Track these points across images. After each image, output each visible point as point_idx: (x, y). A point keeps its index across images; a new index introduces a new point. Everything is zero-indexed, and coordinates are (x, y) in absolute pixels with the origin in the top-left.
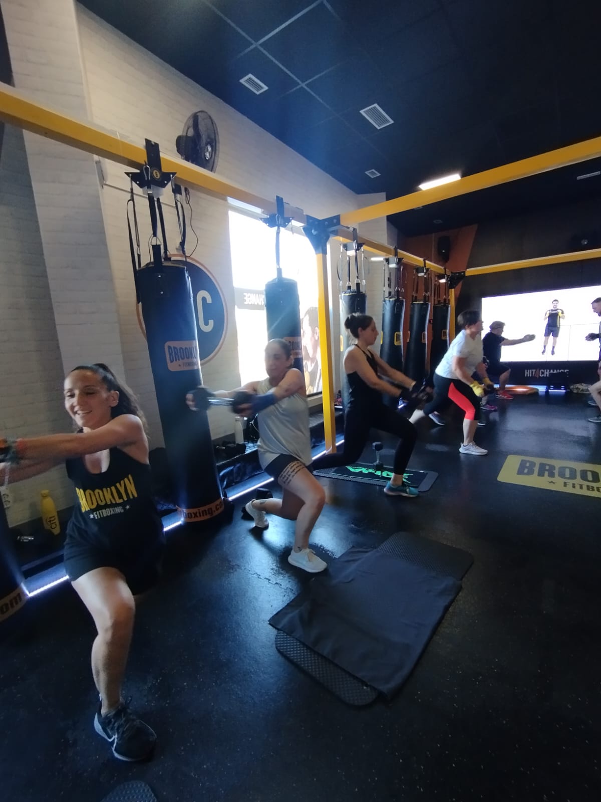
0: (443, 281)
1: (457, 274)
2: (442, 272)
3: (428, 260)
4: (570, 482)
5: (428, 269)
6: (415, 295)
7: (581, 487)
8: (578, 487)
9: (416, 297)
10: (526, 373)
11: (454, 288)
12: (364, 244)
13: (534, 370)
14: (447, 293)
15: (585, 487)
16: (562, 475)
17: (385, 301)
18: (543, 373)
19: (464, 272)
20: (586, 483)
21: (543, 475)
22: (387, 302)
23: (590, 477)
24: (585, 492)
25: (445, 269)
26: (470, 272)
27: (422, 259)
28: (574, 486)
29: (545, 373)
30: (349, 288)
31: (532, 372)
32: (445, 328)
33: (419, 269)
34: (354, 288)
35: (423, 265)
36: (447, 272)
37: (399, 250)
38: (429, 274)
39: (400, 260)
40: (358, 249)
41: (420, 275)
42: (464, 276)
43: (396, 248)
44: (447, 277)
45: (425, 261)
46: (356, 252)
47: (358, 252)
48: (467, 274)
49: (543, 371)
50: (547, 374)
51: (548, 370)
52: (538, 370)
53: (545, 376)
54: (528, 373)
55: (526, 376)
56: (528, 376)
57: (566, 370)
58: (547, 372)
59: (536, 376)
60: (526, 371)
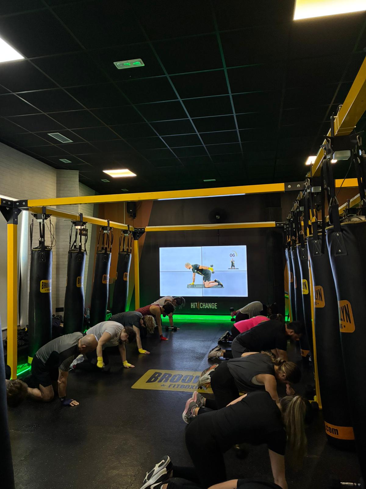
0: (126, 235)
1: (139, 230)
2: (127, 229)
3: (111, 221)
5: (111, 228)
10: (192, 305)
11: (138, 239)
13: (196, 303)
14: (130, 245)
18: (202, 305)
19: (144, 229)
25: (128, 226)
26: (149, 229)
27: (106, 221)
29: (203, 305)
31: (195, 304)
33: (104, 228)
35: (106, 225)
36: (130, 228)
37: (84, 216)
38: (112, 231)
39: (84, 223)
40: (46, 219)
41: (105, 232)
42: (144, 232)
43: (81, 215)
44: (131, 232)
45: (108, 222)
46: (43, 221)
47: (45, 221)
48: (146, 230)
49: (202, 304)
50: (204, 306)
51: (205, 303)
52: (199, 303)
53: (203, 308)
54: (193, 305)
55: (192, 307)
56: (193, 308)
57: (215, 304)
58: (204, 305)
59: (197, 308)
60: (191, 303)
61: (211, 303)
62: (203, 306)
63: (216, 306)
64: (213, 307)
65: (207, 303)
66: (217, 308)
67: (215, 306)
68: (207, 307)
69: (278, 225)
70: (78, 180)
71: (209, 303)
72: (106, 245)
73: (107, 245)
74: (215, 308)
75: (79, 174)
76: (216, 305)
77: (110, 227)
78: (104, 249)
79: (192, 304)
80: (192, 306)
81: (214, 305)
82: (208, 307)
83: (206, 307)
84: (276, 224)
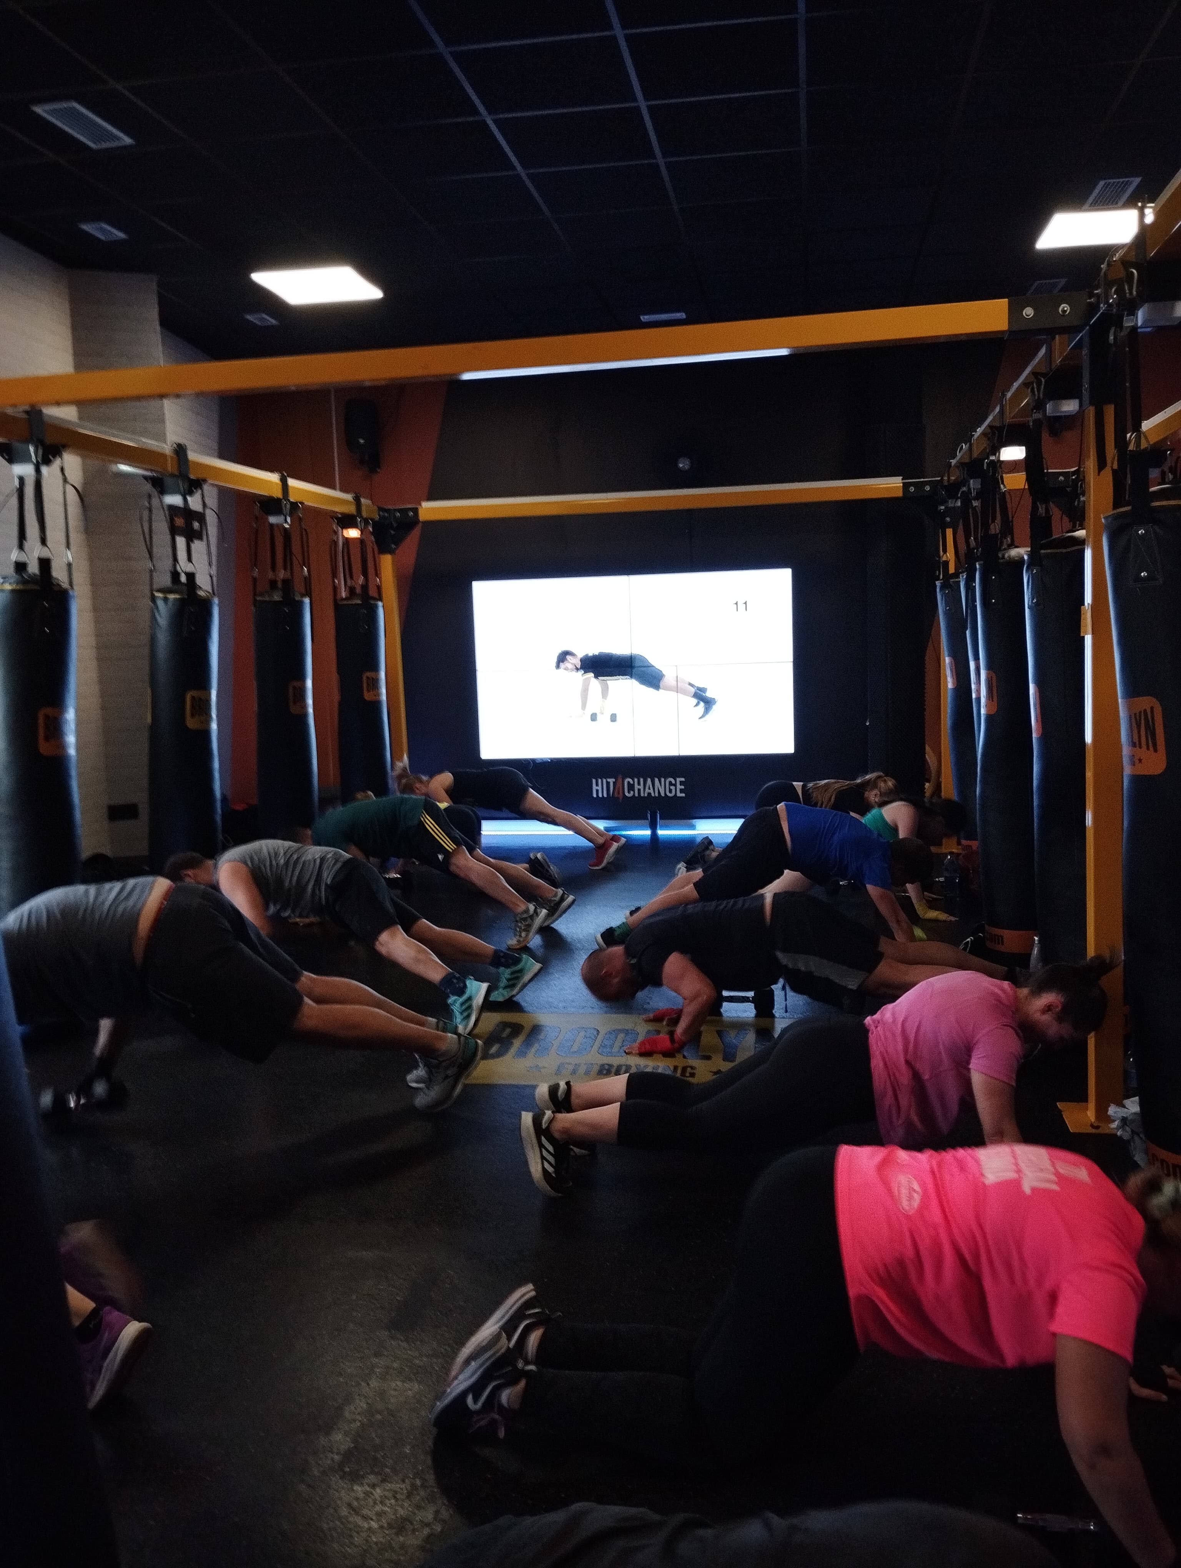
0: (353, 533)
1: (397, 514)
2: (351, 509)
3: (293, 477)
5: (294, 506)
6: (265, 576)
10: (594, 787)
11: (391, 552)
13: (611, 781)
14: (369, 568)
17: (153, 599)
18: (631, 787)
19: (416, 511)
22: (160, 603)
25: (357, 500)
26: (431, 511)
27: (274, 478)
29: (636, 787)
30: (20, 567)
31: (608, 783)
32: (375, 668)
33: (271, 505)
34: (33, 568)
35: (277, 493)
36: (364, 508)
37: (192, 456)
38: (300, 519)
39: (194, 485)
40: (47, 462)
41: (273, 520)
42: (415, 521)
43: (180, 451)
44: (366, 521)
45: (284, 481)
46: (38, 471)
47: (44, 470)
48: (423, 516)
49: (632, 782)
50: (639, 790)
51: (642, 780)
52: (620, 780)
53: (636, 795)
54: (599, 788)
55: (595, 796)
56: (600, 795)
57: (678, 780)
58: (639, 784)
59: (616, 795)
60: (594, 781)
61: (663, 780)
62: (634, 791)
63: (683, 787)
64: (670, 791)
65: (649, 780)
66: (683, 795)
67: (679, 787)
68: (649, 794)
69: (912, 489)
70: (153, 314)
71: (656, 780)
72: (283, 572)
73: (285, 569)
74: (679, 794)
75: (159, 293)
76: (681, 783)
77: (292, 503)
78: (280, 585)
79: (597, 785)
80: (597, 791)
81: (675, 785)
82: (651, 791)
83: (647, 790)
84: (906, 486)
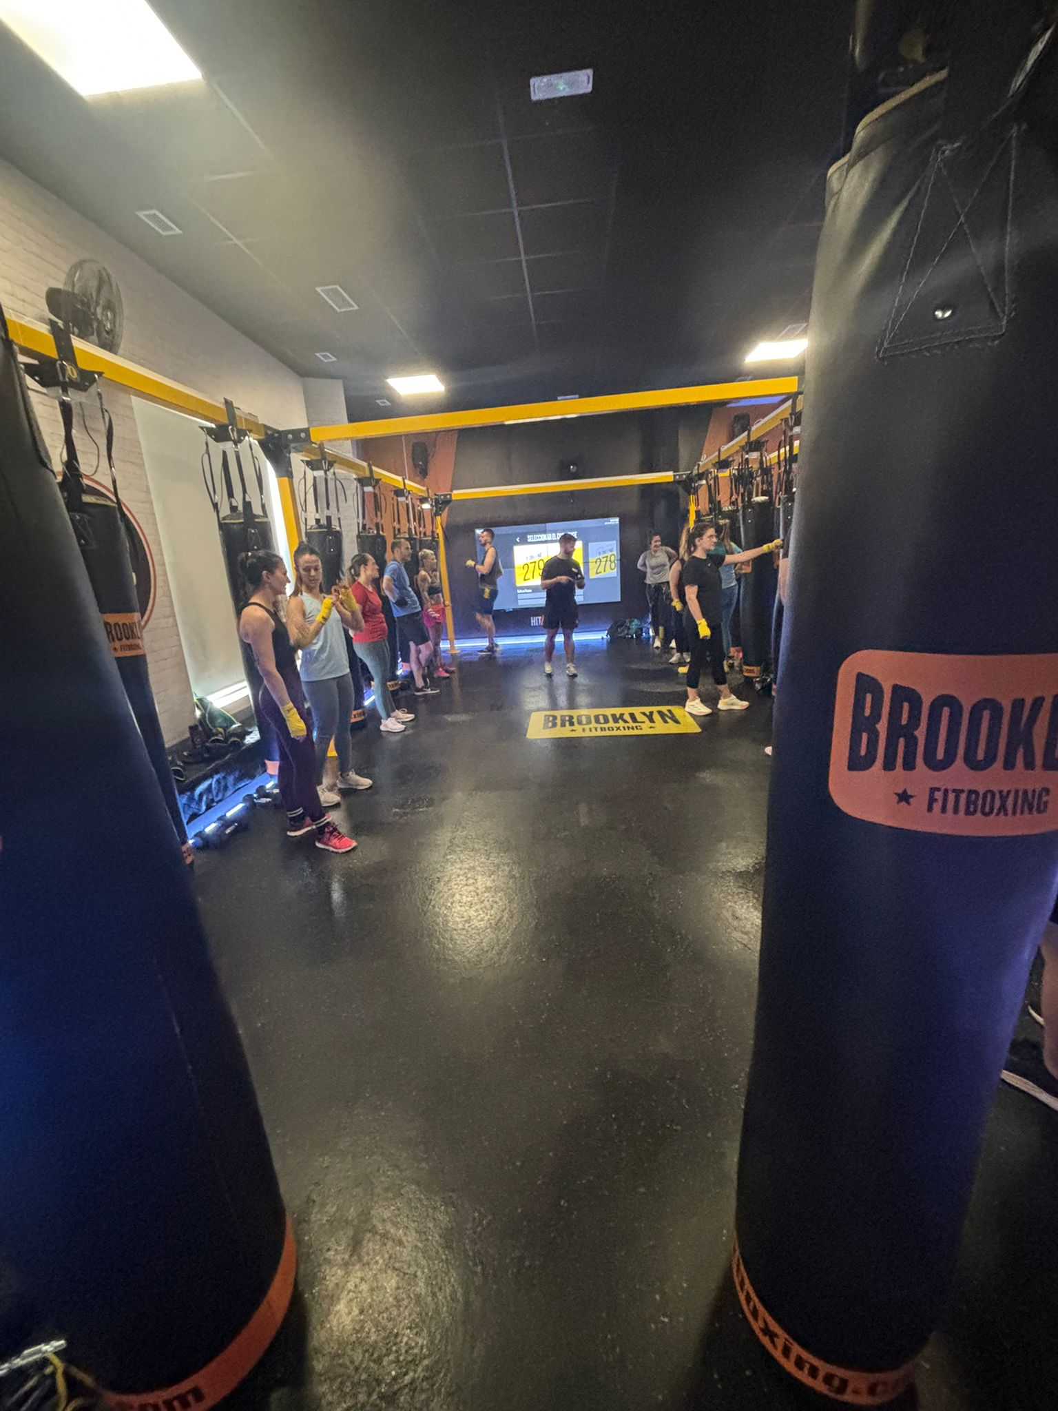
0: (426, 506)
1: (442, 497)
2: (425, 495)
3: (408, 479)
4: (587, 727)
5: (408, 492)
6: (397, 526)
7: (596, 729)
8: (593, 730)
9: (399, 530)
11: (440, 516)
12: (335, 462)
14: (433, 523)
15: (599, 730)
16: (580, 723)
19: (450, 495)
20: (599, 726)
21: (565, 726)
23: (602, 720)
24: (599, 733)
25: (428, 490)
26: (458, 494)
27: (400, 479)
28: (591, 730)
30: (318, 521)
34: (324, 521)
35: (402, 486)
36: (430, 494)
40: (328, 470)
42: (450, 500)
44: (432, 500)
45: (404, 480)
48: (454, 497)
69: (678, 477)
70: (342, 399)
75: (344, 389)
84: (674, 476)
